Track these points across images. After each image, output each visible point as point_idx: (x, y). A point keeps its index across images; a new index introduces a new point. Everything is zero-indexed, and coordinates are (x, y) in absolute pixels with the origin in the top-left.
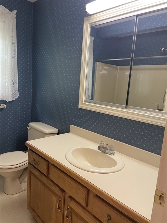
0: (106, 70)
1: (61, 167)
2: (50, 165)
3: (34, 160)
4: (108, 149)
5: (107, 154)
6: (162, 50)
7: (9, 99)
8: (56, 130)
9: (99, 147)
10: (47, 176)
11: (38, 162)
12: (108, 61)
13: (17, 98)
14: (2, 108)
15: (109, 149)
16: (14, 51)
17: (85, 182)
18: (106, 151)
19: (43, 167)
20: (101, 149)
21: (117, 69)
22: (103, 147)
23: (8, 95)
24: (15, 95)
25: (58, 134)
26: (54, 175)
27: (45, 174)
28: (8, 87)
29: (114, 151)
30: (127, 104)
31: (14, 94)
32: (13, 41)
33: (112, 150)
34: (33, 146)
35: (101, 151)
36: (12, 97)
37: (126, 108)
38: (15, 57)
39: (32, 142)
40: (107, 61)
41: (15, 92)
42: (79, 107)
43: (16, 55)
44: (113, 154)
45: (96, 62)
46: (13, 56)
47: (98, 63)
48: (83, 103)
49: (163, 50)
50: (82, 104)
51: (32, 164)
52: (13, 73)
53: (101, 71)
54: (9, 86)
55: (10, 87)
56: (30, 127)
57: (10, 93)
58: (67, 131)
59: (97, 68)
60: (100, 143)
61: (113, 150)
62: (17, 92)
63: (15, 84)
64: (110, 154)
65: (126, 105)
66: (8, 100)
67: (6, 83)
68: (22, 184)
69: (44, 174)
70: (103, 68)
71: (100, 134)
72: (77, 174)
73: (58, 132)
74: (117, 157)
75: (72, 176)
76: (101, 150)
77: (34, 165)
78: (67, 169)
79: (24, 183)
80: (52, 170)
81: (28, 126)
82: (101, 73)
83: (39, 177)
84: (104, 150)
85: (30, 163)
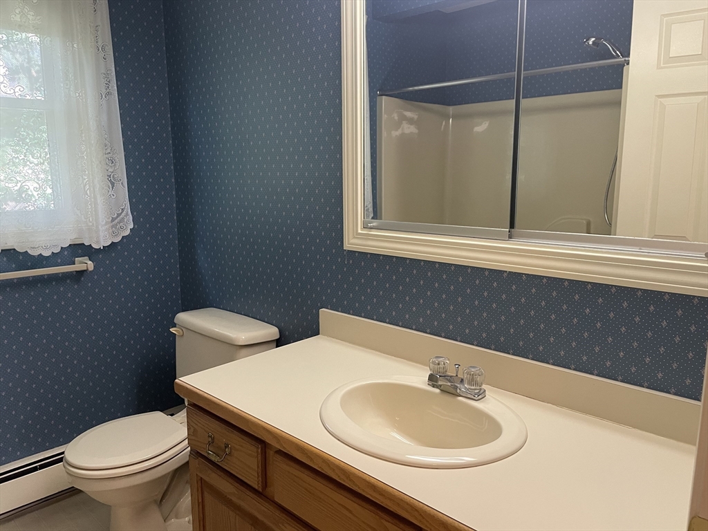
0: (411, 121)
1: (312, 460)
2: (271, 453)
3: (212, 441)
4: (462, 381)
5: (460, 398)
6: (591, 43)
7: (102, 238)
8: (272, 332)
9: (432, 378)
10: (261, 494)
11: (227, 446)
12: (417, 91)
13: (127, 232)
14: (81, 273)
15: (466, 381)
16: (107, 75)
17: (408, 504)
18: (456, 388)
19: (245, 462)
20: (440, 383)
21: (447, 117)
22: (444, 376)
23: (97, 227)
24: (119, 223)
25: (279, 343)
26: (286, 485)
27: (256, 487)
28: (95, 198)
29: (484, 387)
30: (512, 226)
31: (115, 221)
32: (99, 43)
33: (477, 384)
34: (201, 393)
35: (437, 391)
36: (111, 231)
37: (510, 237)
38: (109, 94)
39: (197, 381)
40: (412, 92)
41: (119, 215)
42: (347, 246)
43: (113, 87)
44: (480, 395)
45: (378, 98)
46: (104, 91)
47: (385, 102)
48: (360, 231)
49: (593, 42)
50: (354, 238)
51: (206, 455)
52: (109, 151)
53: (398, 125)
54: (98, 196)
55: (100, 200)
56: (182, 327)
57: (103, 218)
58: (312, 330)
59: (385, 117)
60: (434, 363)
61: (482, 384)
62: (127, 215)
63: (118, 185)
64: (469, 396)
65: (509, 227)
66: (98, 242)
67: (84, 187)
68: (169, 522)
69: (254, 489)
70: (404, 118)
71: (426, 333)
72: (373, 481)
73: (278, 337)
74: (495, 404)
75: (354, 488)
76: (437, 387)
77: (213, 459)
78: (337, 462)
79: (177, 518)
80: (279, 469)
81: (175, 327)
82: (395, 134)
83: (234, 499)
84: (449, 384)
85: (195, 453)
